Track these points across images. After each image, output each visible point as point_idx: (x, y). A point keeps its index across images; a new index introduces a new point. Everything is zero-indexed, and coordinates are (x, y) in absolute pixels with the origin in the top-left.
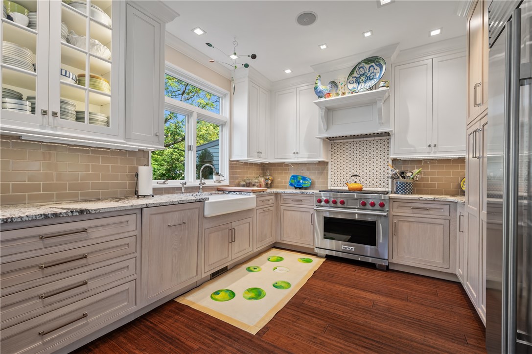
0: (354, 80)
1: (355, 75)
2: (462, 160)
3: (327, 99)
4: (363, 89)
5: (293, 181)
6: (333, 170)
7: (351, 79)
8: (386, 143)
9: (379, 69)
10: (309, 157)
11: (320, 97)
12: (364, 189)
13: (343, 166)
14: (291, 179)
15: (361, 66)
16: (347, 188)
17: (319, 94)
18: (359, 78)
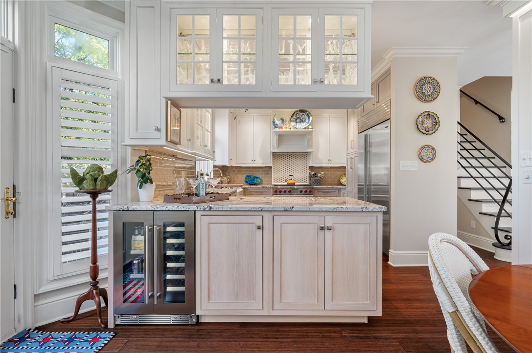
0: (294, 120)
1: (294, 117)
2: (344, 168)
3: (281, 130)
4: (301, 126)
5: (247, 180)
6: (275, 172)
7: (292, 119)
8: (306, 156)
9: (307, 117)
10: (263, 164)
11: (276, 127)
12: (296, 184)
13: (281, 170)
14: (246, 178)
15: (298, 112)
16: (286, 184)
17: (276, 126)
18: (296, 119)
